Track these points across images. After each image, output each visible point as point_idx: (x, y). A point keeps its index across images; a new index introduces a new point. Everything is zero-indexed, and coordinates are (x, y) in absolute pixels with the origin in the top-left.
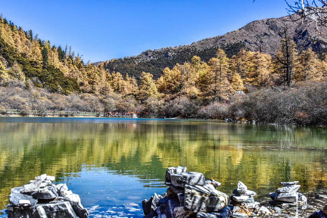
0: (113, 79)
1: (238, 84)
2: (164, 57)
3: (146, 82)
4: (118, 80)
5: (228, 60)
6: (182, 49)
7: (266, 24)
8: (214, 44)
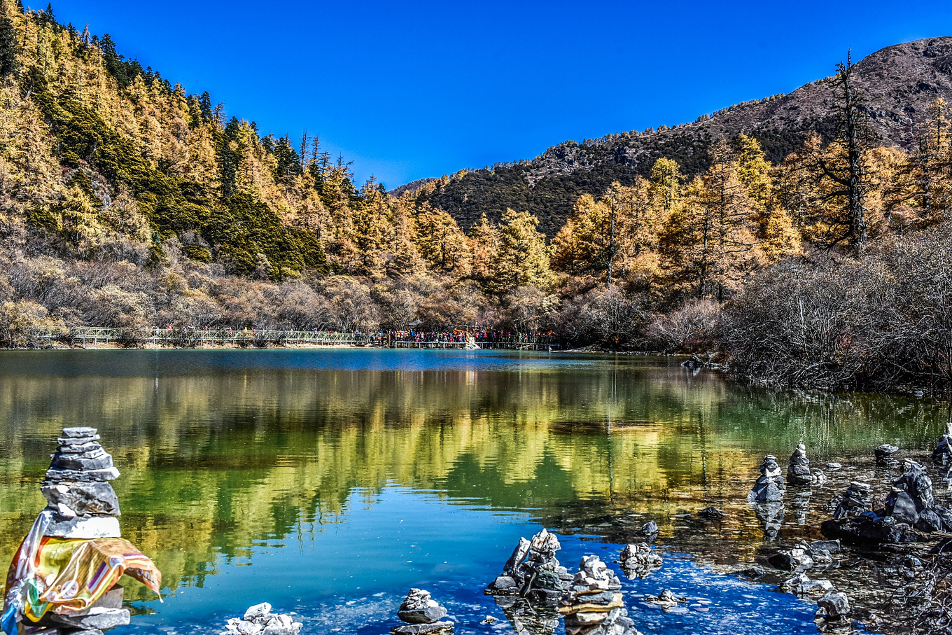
0: (432, 232)
1: (783, 244)
2: (614, 162)
3: (514, 241)
4: (444, 234)
5: (769, 168)
6: (665, 137)
7: (925, 54)
8: (763, 120)
